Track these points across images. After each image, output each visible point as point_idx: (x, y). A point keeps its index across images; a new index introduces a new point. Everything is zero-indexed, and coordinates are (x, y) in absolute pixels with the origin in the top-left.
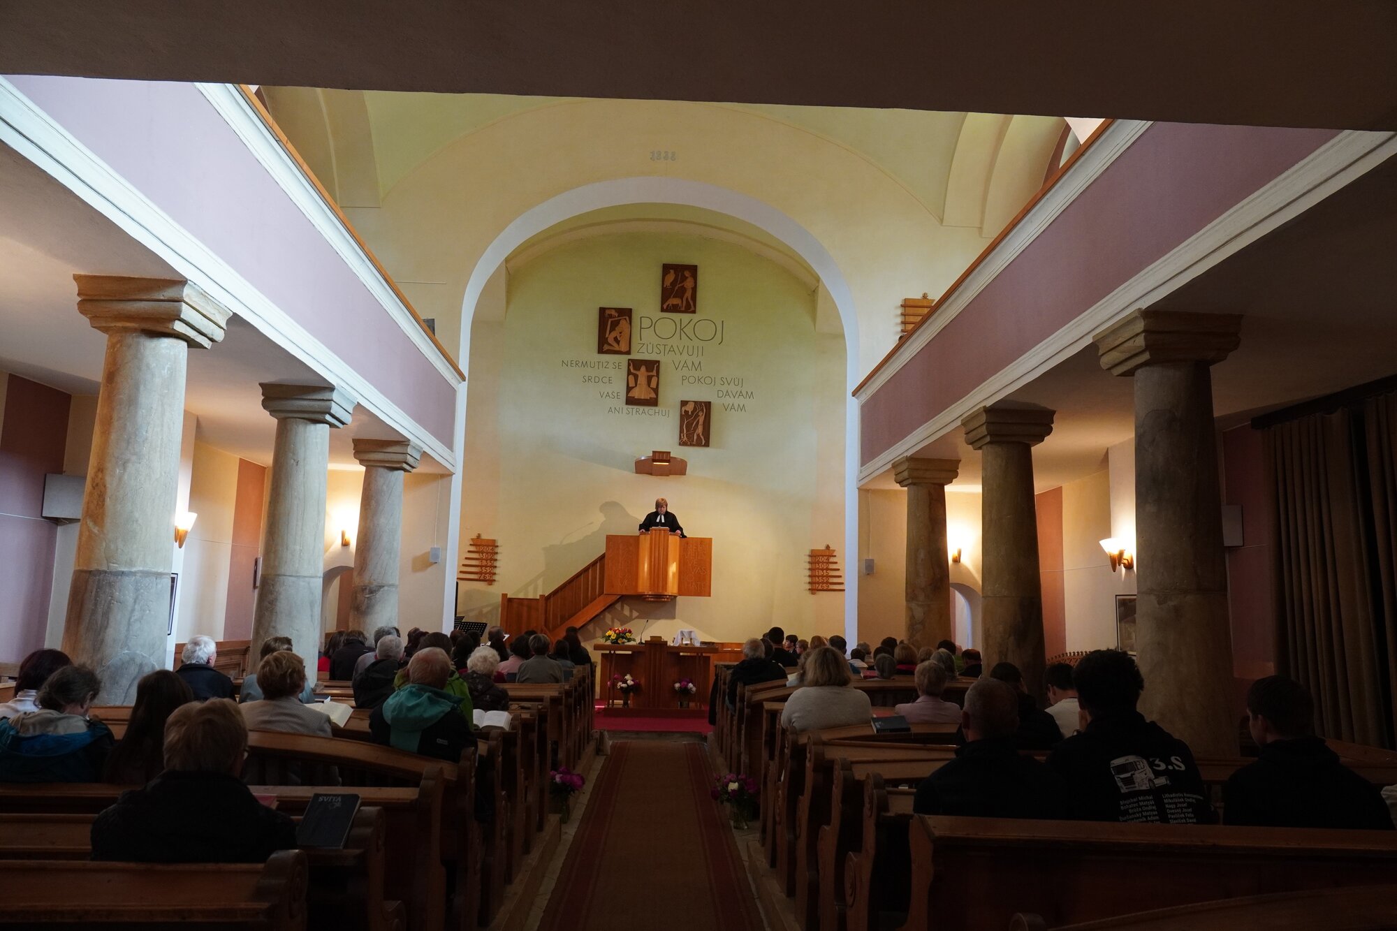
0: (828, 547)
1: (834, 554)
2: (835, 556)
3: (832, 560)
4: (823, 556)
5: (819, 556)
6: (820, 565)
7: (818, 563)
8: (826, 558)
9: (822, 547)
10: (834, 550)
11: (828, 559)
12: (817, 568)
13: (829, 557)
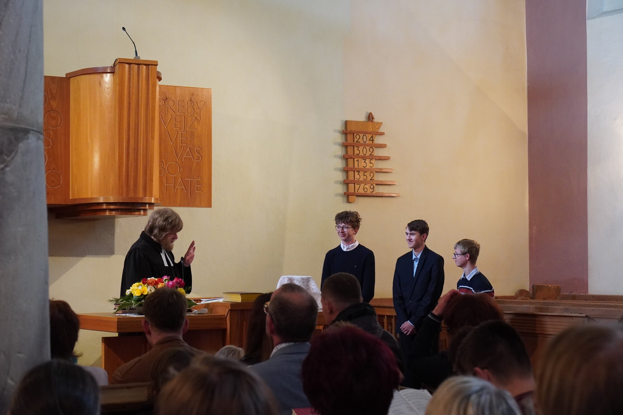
0: (370, 117)
1: (381, 130)
2: (382, 134)
3: (379, 140)
4: (365, 133)
5: (358, 133)
6: (361, 148)
7: (358, 145)
8: (369, 136)
9: (361, 118)
10: (381, 123)
11: (373, 139)
12: (356, 155)
13: (374, 136)
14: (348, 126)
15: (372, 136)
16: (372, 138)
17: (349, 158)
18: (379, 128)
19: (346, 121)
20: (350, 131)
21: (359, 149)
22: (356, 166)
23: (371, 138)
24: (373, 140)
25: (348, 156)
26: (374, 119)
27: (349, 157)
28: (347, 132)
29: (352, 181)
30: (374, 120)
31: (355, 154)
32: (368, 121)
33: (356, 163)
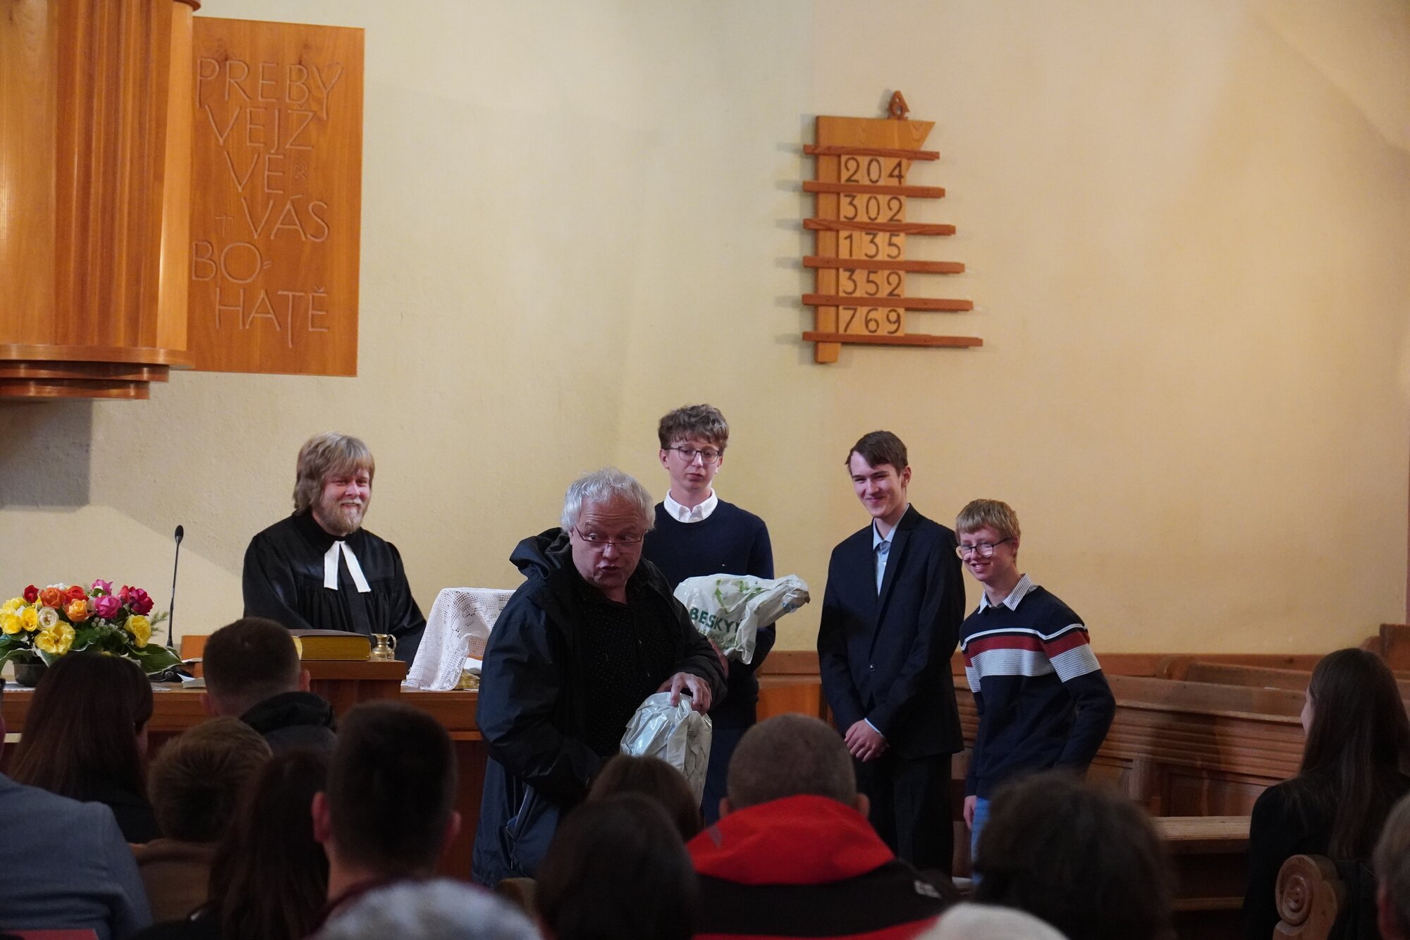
0: (896, 106)
1: (928, 146)
2: (932, 156)
3: (918, 175)
4: (875, 154)
5: (854, 153)
6: (861, 200)
7: (852, 189)
8: (888, 164)
9: (870, 107)
10: (929, 126)
11: (900, 171)
12: (845, 220)
13: (904, 162)
14: (822, 132)
15: (899, 165)
16: (898, 169)
17: (822, 230)
18: (922, 139)
19: (818, 118)
20: (829, 148)
21: (855, 202)
22: (844, 254)
23: (895, 168)
24: (900, 177)
25: (820, 224)
26: (908, 111)
27: (823, 225)
28: (817, 151)
29: (829, 298)
30: (907, 115)
31: (842, 219)
32: (888, 118)
33: (844, 245)
